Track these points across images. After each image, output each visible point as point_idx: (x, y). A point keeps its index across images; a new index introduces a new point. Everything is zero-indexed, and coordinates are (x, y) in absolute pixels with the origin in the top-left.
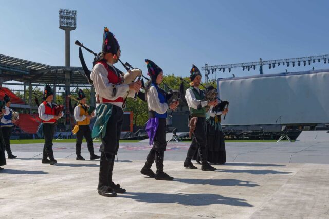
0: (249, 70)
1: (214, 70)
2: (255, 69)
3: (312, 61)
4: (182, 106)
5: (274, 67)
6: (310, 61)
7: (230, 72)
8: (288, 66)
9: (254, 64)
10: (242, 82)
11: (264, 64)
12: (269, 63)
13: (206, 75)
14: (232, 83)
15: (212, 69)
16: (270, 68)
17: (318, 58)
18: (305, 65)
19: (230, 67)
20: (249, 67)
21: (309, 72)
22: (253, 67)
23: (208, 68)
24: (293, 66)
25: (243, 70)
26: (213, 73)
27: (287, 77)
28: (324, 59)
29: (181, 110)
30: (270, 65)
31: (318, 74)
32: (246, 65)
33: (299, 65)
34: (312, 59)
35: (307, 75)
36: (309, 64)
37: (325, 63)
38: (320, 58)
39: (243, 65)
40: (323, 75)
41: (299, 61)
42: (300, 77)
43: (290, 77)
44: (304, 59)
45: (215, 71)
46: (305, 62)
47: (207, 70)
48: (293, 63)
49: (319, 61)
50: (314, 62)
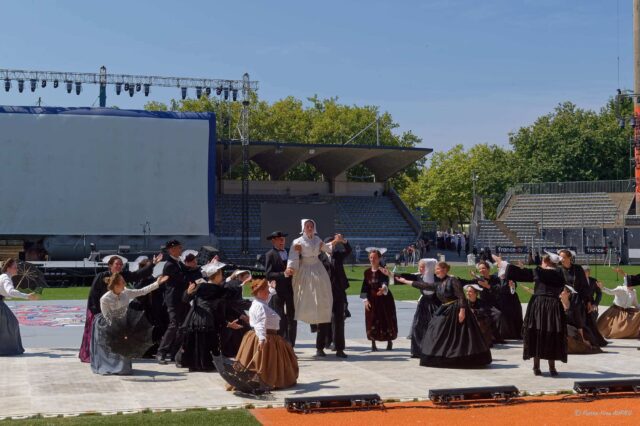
6: (34, 82)
17: (54, 77)
18: (21, 90)
28: (66, 81)
33: (7, 89)
34: (41, 77)
35: (25, 115)
36: (33, 90)
37: (69, 91)
38: (58, 77)
41: (7, 79)
42: (12, 119)
44: (21, 76)
46: (21, 81)
49: (56, 86)
50: (44, 86)
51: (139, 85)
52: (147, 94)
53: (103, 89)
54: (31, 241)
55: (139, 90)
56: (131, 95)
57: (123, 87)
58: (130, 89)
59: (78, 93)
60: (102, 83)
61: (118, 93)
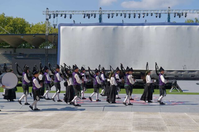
0: (89, 18)
1: (55, 15)
2: (95, 17)
3: (146, 15)
4: (15, 48)
5: (112, 17)
6: (144, 14)
7: (71, 18)
8: (125, 17)
9: (94, 13)
10: (83, 29)
11: (103, 14)
12: (108, 12)
13: (47, 19)
14: (73, 29)
15: (53, 14)
16: (109, 18)
17: (151, 12)
18: (139, 17)
19: (71, 13)
20: (89, 14)
21: (143, 24)
22: (93, 15)
23: (49, 13)
24: (129, 17)
25: (84, 17)
26: (54, 17)
27: (125, 27)
28: (156, 13)
29: (15, 52)
30: (109, 14)
31: (150, 26)
32: (87, 13)
33: (134, 17)
34: (146, 12)
35: (141, 26)
36: (143, 17)
37: (156, 17)
39: (84, 13)
40: (154, 28)
42: (136, 28)
43: (127, 28)
44: (139, 12)
45: (57, 16)
46: (139, 14)
47: (48, 15)
48: (130, 14)
49: (152, 15)
50: (147, 15)
51: (182, 13)
52: (186, 16)
53: (169, 15)
54: (143, 72)
55: (182, 15)
56: (180, 17)
57: (176, 14)
58: (179, 15)
59: (160, 17)
60: (168, 13)
61: (175, 17)
